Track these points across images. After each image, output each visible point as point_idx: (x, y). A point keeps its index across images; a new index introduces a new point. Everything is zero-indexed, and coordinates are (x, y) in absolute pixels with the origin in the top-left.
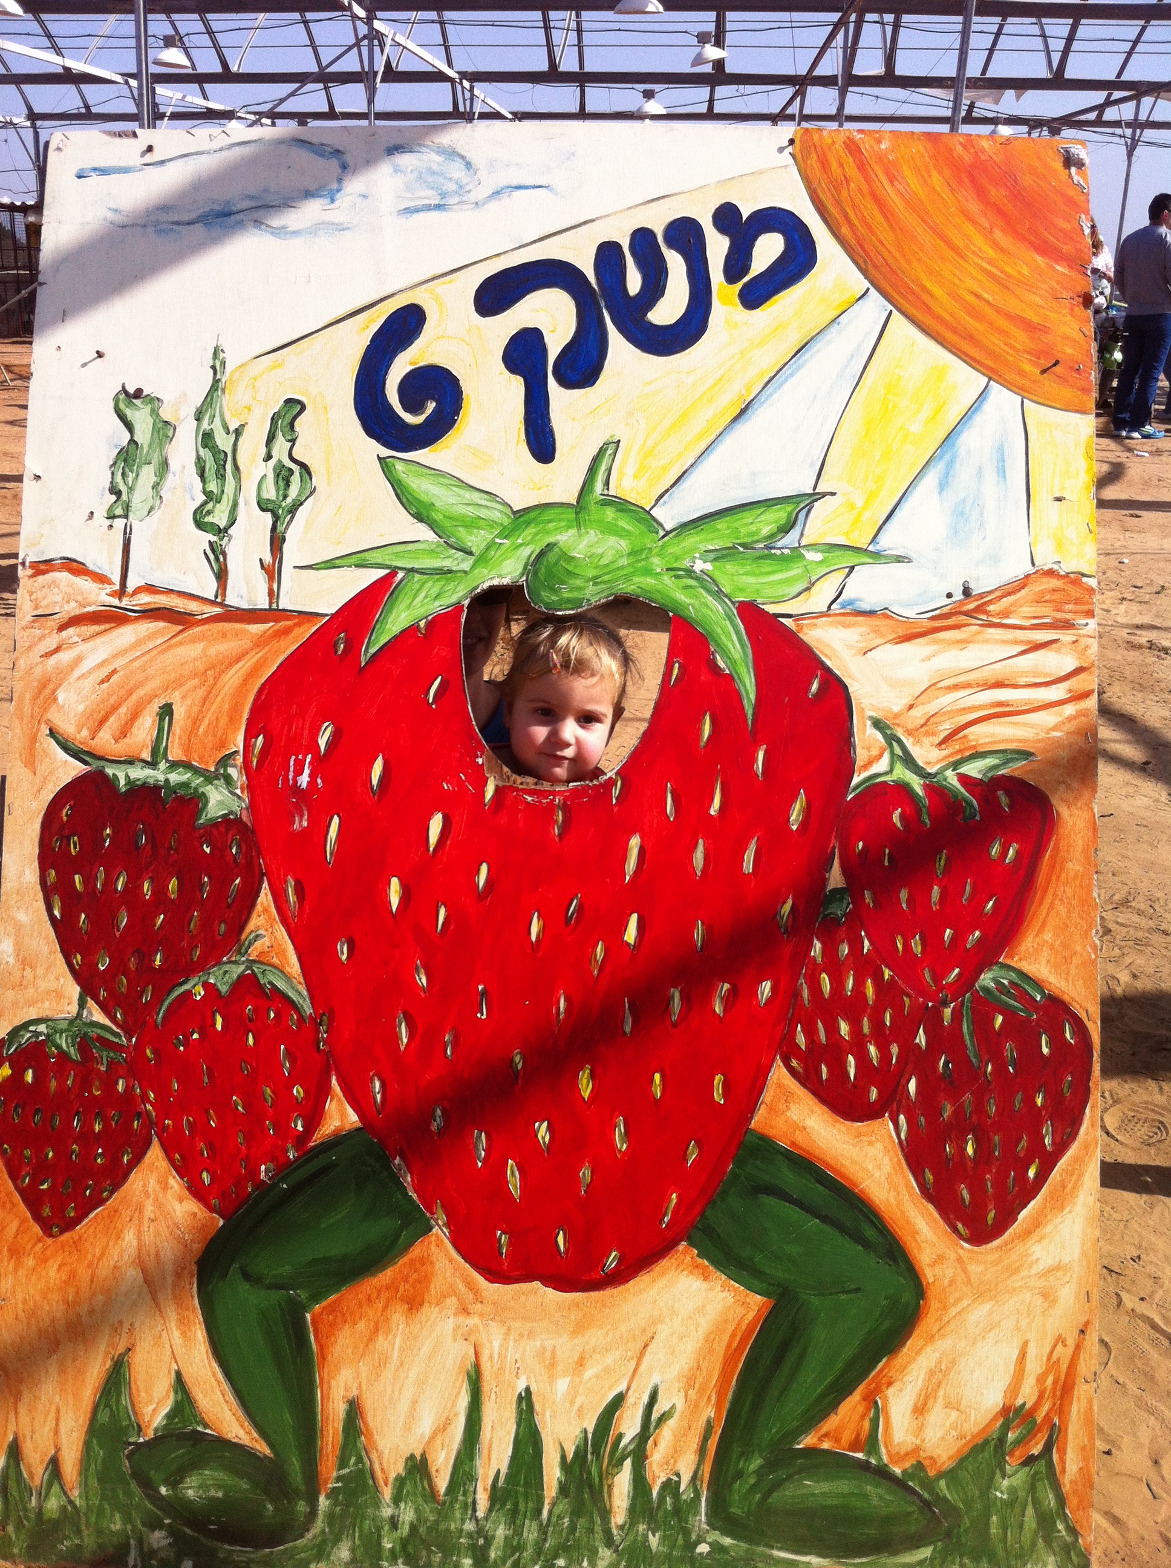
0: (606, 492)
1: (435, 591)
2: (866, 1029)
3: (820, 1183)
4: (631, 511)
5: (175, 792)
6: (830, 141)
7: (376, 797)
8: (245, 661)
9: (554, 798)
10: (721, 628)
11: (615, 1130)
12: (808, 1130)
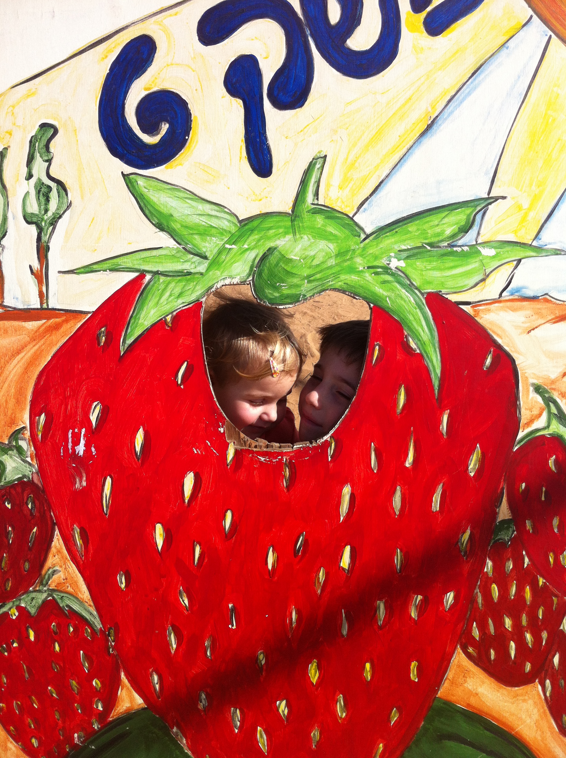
0: (316, 202)
1: (177, 291)
2: (524, 622)
3: (487, 730)
4: (338, 218)
7: (140, 462)
8: (25, 353)
9: (282, 458)
10: (413, 316)
11: (337, 704)
12: (479, 695)
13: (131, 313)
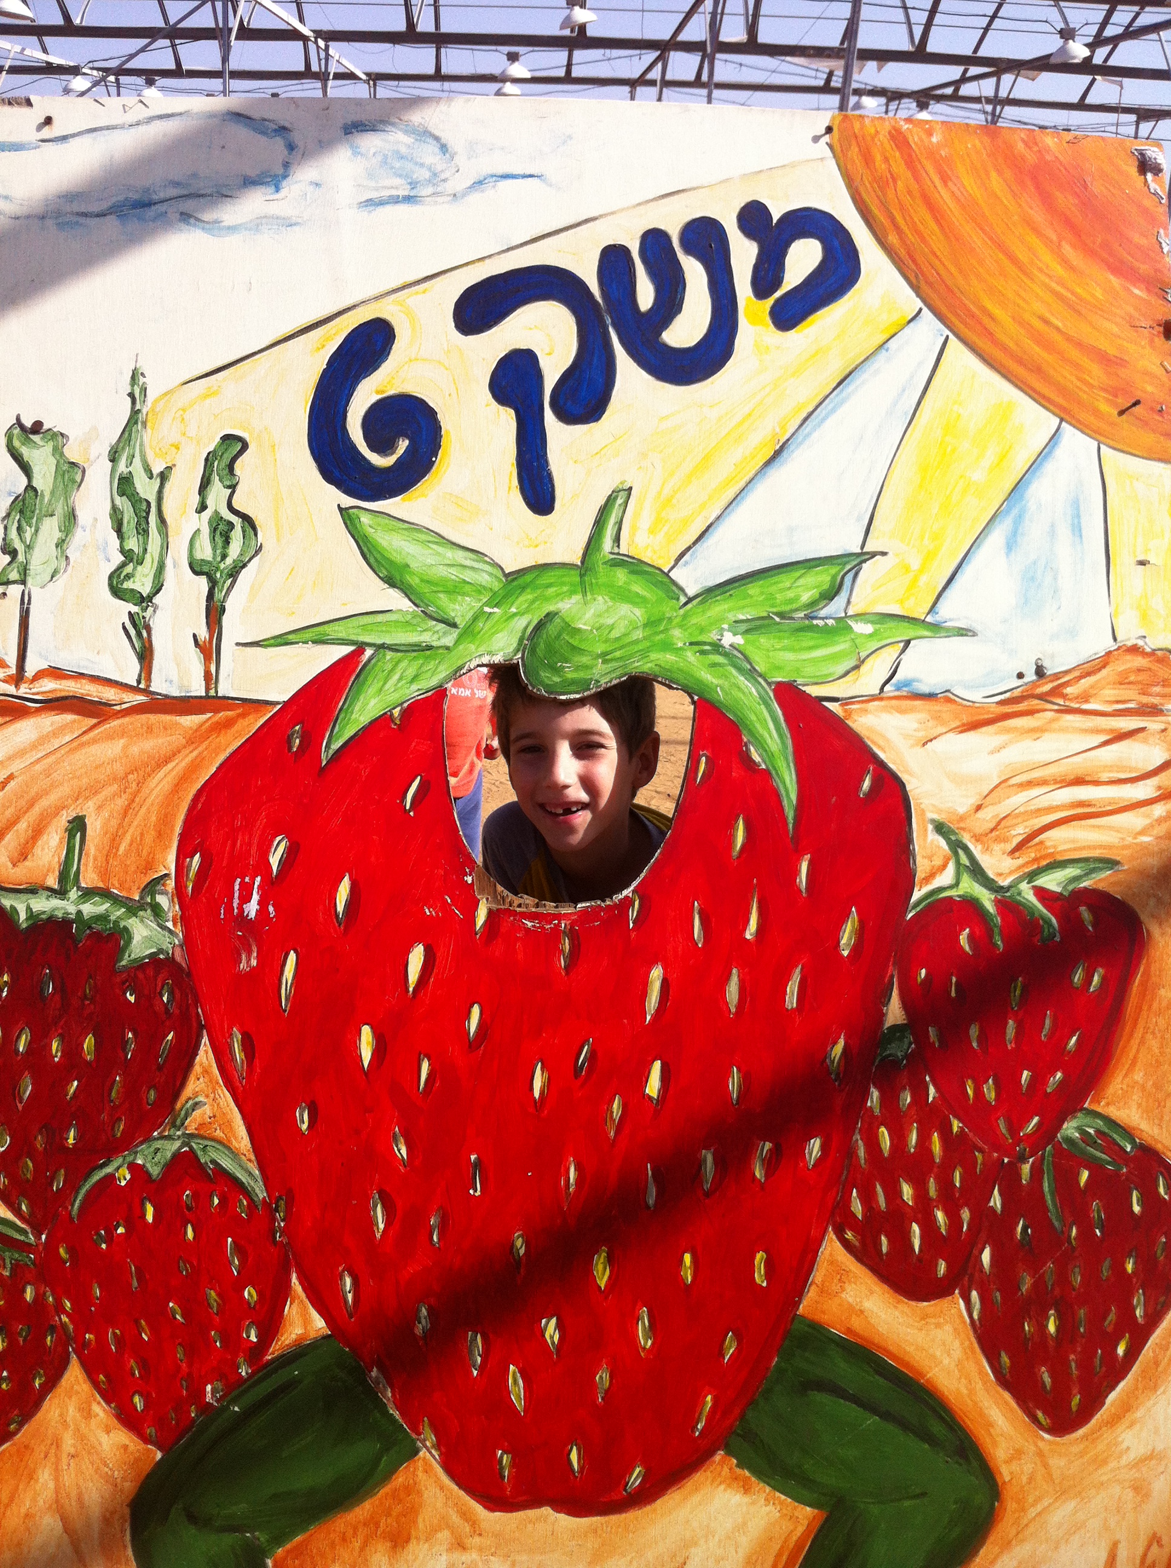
0: (616, 550)
1: (411, 672)
2: (933, 1192)
3: (880, 1374)
4: (646, 573)
5: (90, 928)
6: (873, 131)
7: (342, 928)
8: (177, 761)
9: (560, 922)
10: (756, 714)
11: (638, 1323)
12: (866, 1314)
13: (341, 704)
